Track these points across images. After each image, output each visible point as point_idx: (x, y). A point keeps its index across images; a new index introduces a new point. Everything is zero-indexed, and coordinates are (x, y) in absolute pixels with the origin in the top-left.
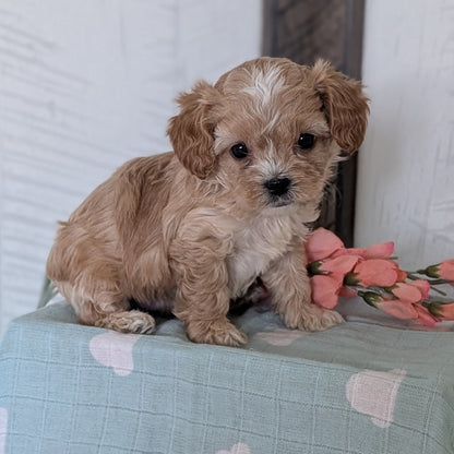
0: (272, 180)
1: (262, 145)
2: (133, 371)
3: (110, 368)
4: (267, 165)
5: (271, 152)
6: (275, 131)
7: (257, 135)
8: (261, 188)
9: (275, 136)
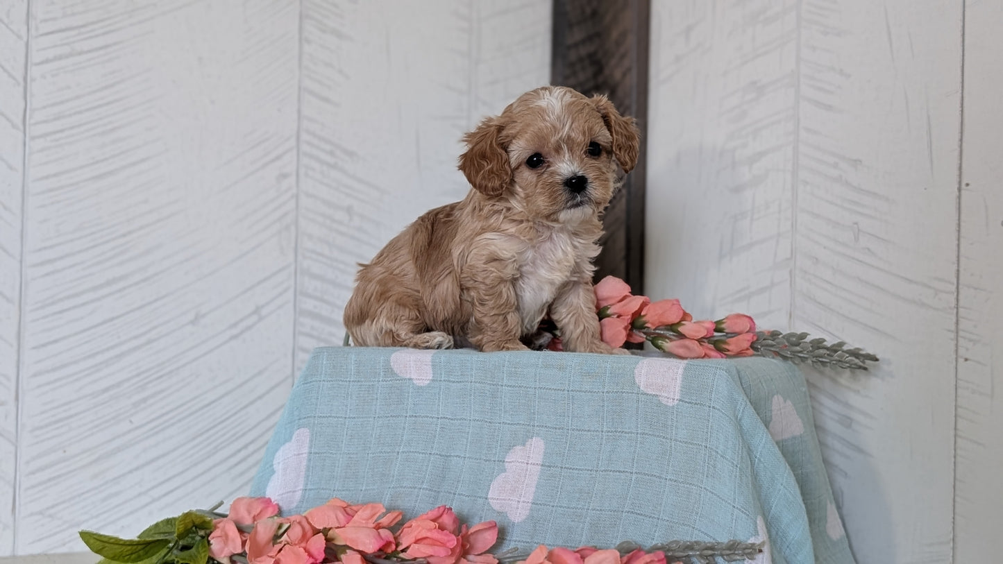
0: (572, 179)
1: (558, 150)
2: (433, 380)
3: (410, 379)
4: (566, 166)
5: (567, 155)
6: (569, 137)
7: (553, 140)
8: (561, 187)
9: (569, 141)
